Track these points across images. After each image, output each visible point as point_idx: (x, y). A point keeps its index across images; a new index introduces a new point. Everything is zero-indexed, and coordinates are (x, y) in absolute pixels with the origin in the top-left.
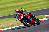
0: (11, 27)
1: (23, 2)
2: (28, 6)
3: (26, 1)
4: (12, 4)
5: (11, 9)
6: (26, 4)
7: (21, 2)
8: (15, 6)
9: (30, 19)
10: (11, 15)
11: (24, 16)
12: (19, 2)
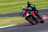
0: (3, 26)
1: (14, 2)
2: (19, 6)
3: (17, 1)
4: (3, 4)
5: (2, 9)
6: (17, 4)
7: (12, 2)
8: (6, 6)
9: (35, 17)
10: (2, 14)
11: (30, 14)
12: (10, 2)
